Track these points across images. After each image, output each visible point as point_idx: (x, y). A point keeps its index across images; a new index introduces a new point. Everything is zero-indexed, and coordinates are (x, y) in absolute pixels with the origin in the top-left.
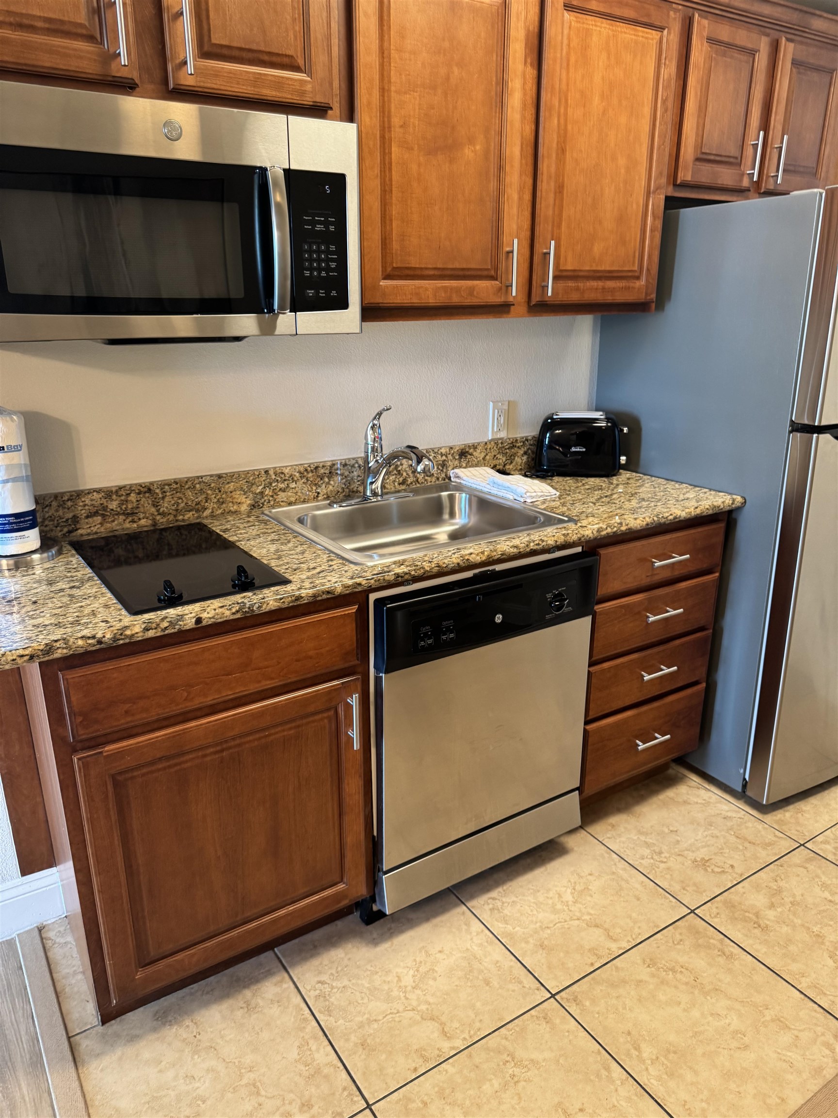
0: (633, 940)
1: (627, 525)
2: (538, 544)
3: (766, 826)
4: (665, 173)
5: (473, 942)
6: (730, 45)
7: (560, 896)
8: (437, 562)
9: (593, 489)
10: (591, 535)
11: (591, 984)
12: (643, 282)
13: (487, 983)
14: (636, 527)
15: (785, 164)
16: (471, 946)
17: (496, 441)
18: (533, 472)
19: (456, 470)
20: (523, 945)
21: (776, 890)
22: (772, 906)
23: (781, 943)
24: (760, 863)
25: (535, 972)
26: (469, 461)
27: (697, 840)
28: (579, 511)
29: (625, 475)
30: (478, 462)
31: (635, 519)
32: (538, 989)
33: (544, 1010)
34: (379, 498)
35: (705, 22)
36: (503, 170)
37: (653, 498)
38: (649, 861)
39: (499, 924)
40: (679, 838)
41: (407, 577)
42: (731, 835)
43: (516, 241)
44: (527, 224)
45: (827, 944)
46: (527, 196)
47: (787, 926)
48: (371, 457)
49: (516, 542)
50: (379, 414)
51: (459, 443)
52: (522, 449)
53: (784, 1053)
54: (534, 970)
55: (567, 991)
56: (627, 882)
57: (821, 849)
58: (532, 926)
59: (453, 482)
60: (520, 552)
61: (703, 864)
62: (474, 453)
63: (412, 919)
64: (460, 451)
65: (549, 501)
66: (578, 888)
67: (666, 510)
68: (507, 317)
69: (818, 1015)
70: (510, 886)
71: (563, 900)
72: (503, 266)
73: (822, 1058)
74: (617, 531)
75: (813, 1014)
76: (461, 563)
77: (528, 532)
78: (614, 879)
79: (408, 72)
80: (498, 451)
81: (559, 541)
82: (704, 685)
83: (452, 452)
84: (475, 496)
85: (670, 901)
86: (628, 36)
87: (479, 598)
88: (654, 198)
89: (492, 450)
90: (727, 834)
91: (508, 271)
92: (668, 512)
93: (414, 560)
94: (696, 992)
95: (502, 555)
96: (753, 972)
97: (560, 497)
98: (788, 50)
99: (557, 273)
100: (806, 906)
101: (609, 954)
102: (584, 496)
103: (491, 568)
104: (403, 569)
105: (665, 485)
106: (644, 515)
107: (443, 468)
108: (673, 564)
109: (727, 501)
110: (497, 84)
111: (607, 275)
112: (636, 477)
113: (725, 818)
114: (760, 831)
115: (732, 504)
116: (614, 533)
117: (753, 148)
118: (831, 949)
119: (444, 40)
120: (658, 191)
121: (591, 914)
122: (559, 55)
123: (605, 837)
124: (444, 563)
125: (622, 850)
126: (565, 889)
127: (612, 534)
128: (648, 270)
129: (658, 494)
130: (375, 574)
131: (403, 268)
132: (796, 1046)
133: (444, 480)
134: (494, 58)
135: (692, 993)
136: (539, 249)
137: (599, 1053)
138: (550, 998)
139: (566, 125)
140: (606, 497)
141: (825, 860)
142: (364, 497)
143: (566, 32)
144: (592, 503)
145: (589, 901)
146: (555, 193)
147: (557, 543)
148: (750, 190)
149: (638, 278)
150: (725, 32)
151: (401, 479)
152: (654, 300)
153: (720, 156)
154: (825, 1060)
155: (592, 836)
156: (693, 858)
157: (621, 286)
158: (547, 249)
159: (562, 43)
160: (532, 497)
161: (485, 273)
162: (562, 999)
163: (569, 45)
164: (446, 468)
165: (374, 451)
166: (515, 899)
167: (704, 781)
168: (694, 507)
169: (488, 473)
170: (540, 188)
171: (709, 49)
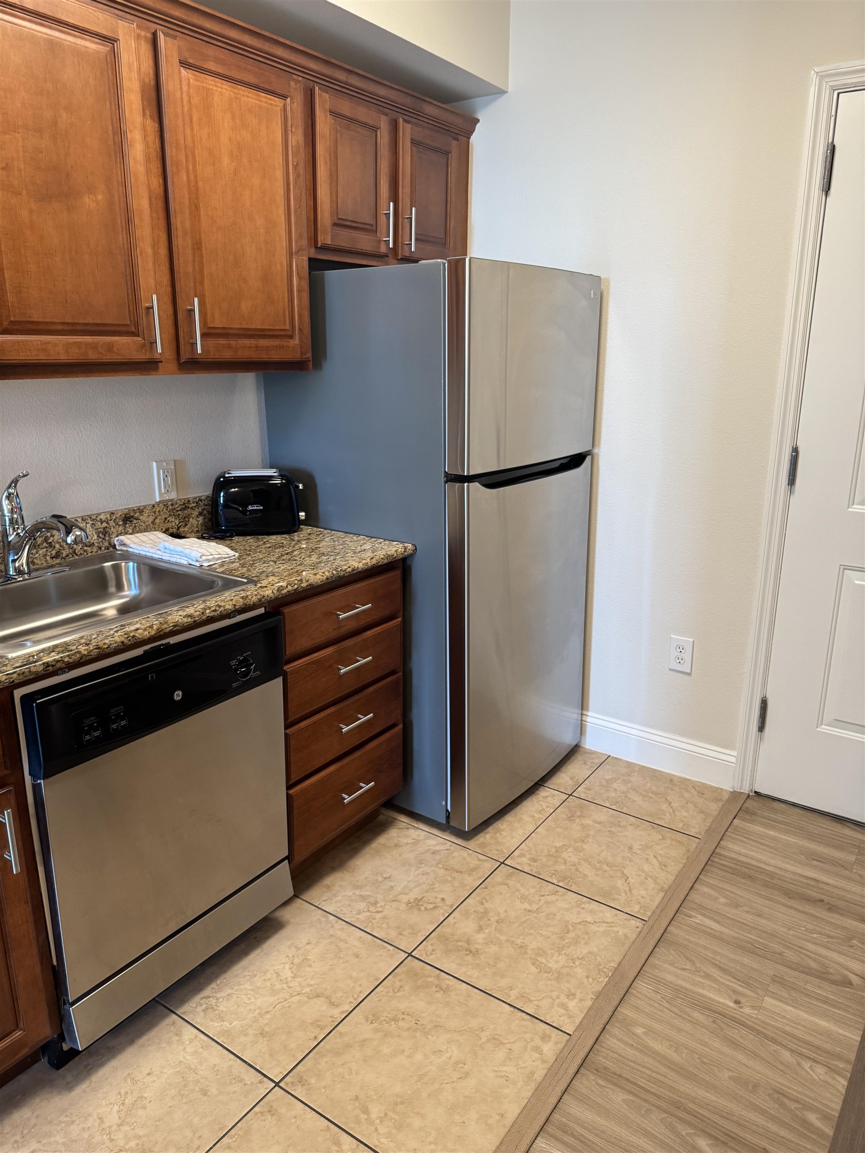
0: (355, 1000)
1: (308, 581)
2: (215, 611)
3: (470, 852)
4: (305, 235)
5: (186, 1052)
6: (352, 120)
7: (278, 974)
8: (96, 644)
9: (274, 547)
10: (272, 595)
11: (316, 1059)
12: (296, 341)
13: (205, 1093)
14: (317, 583)
15: (416, 233)
16: (184, 1057)
17: (165, 503)
18: (211, 533)
19: (121, 538)
20: (242, 1039)
21: (483, 913)
22: (480, 929)
23: (490, 963)
24: (468, 890)
25: (256, 1065)
26: (135, 526)
27: (409, 882)
28: (260, 571)
29: (306, 530)
30: (147, 526)
31: (315, 574)
32: (260, 1083)
33: (268, 1103)
34: (26, 576)
35: (326, 96)
36: (132, 224)
37: (332, 552)
38: (365, 914)
39: (215, 1023)
40: (392, 884)
41: (59, 665)
42: (440, 868)
43: (155, 297)
44: (166, 279)
45: (530, 952)
46: (163, 251)
47: (495, 944)
48: (10, 530)
49: (190, 611)
50: (15, 482)
51: (121, 508)
52: (196, 509)
53: (500, 1069)
54: (255, 1063)
55: (291, 1074)
56: (346, 942)
57: (518, 863)
58: (251, 1016)
59: (119, 550)
60: (195, 621)
61: (416, 904)
62: (141, 518)
63: (113, 1047)
64: (123, 516)
65: (228, 563)
66: (296, 961)
67: (344, 563)
68: (155, 375)
69: (526, 1023)
70: (225, 979)
71: (282, 978)
72: (144, 321)
73: (533, 1063)
74: (298, 588)
75: (523, 1023)
76: (126, 641)
77: (203, 599)
78: (332, 942)
79: (5, 111)
80: (168, 513)
81: (238, 604)
82: (401, 726)
83: (114, 517)
84: (144, 564)
85: (389, 950)
86: (251, 100)
87: (152, 677)
88: (297, 259)
89: (162, 513)
90: (437, 869)
91: (151, 327)
92: (346, 565)
93: (66, 644)
94: (418, 1035)
95: (174, 626)
96: (468, 999)
97: (239, 558)
98: (406, 131)
99: (206, 331)
100: (510, 921)
101: (332, 1022)
102: (264, 555)
103: (164, 642)
104: (54, 656)
105: (344, 538)
106: (324, 570)
107: (105, 536)
108: (358, 614)
109: (399, 550)
110: (114, 134)
111: (259, 333)
112: (317, 532)
113: (433, 853)
114: (465, 859)
115: (404, 552)
116: (295, 590)
117: (386, 216)
118: (533, 957)
119: (45, 81)
120: (300, 252)
121: (311, 985)
122: (180, 111)
123: (321, 900)
124: (105, 644)
125: (338, 910)
126: (283, 965)
127: (293, 592)
128: (300, 330)
129: (337, 548)
130: (17, 667)
131: (24, 322)
132: (510, 1059)
133: (108, 549)
134: (108, 107)
135: (414, 1037)
136: (182, 306)
137: (328, 1128)
138: (274, 1087)
139: (196, 182)
140: (287, 554)
141: (522, 873)
142: (6, 577)
143: (185, 88)
144: (273, 561)
145: (309, 972)
146: (193, 249)
147: (236, 607)
148: (388, 256)
149: (291, 337)
150: (346, 107)
151: (54, 552)
152: (311, 359)
153: (356, 222)
154: (536, 1064)
155: (309, 903)
156: (407, 900)
157: (275, 345)
158: (191, 306)
159: (182, 100)
160: (209, 560)
161: (125, 329)
162: (287, 1084)
163: (190, 102)
164: (109, 536)
165: (13, 524)
166: (230, 991)
167: (412, 820)
168: (369, 558)
169: (159, 538)
170: (176, 243)
171: (333, 121)
